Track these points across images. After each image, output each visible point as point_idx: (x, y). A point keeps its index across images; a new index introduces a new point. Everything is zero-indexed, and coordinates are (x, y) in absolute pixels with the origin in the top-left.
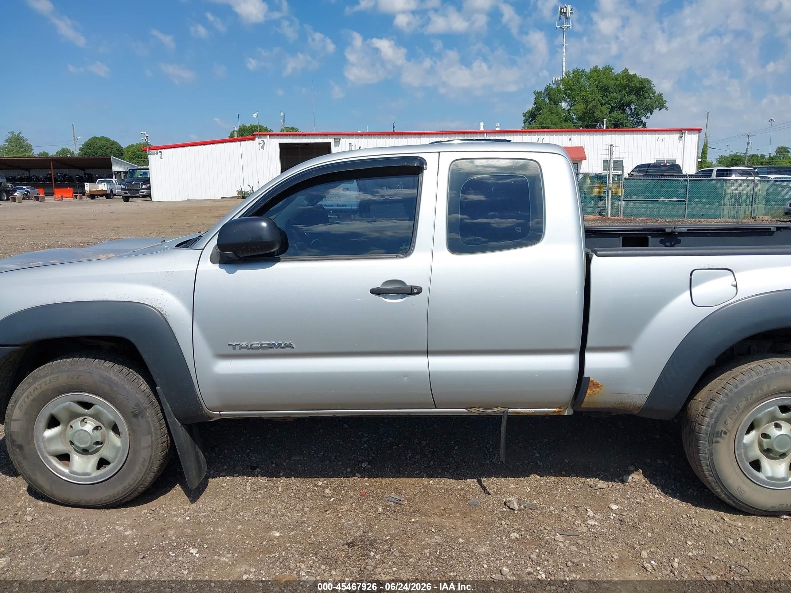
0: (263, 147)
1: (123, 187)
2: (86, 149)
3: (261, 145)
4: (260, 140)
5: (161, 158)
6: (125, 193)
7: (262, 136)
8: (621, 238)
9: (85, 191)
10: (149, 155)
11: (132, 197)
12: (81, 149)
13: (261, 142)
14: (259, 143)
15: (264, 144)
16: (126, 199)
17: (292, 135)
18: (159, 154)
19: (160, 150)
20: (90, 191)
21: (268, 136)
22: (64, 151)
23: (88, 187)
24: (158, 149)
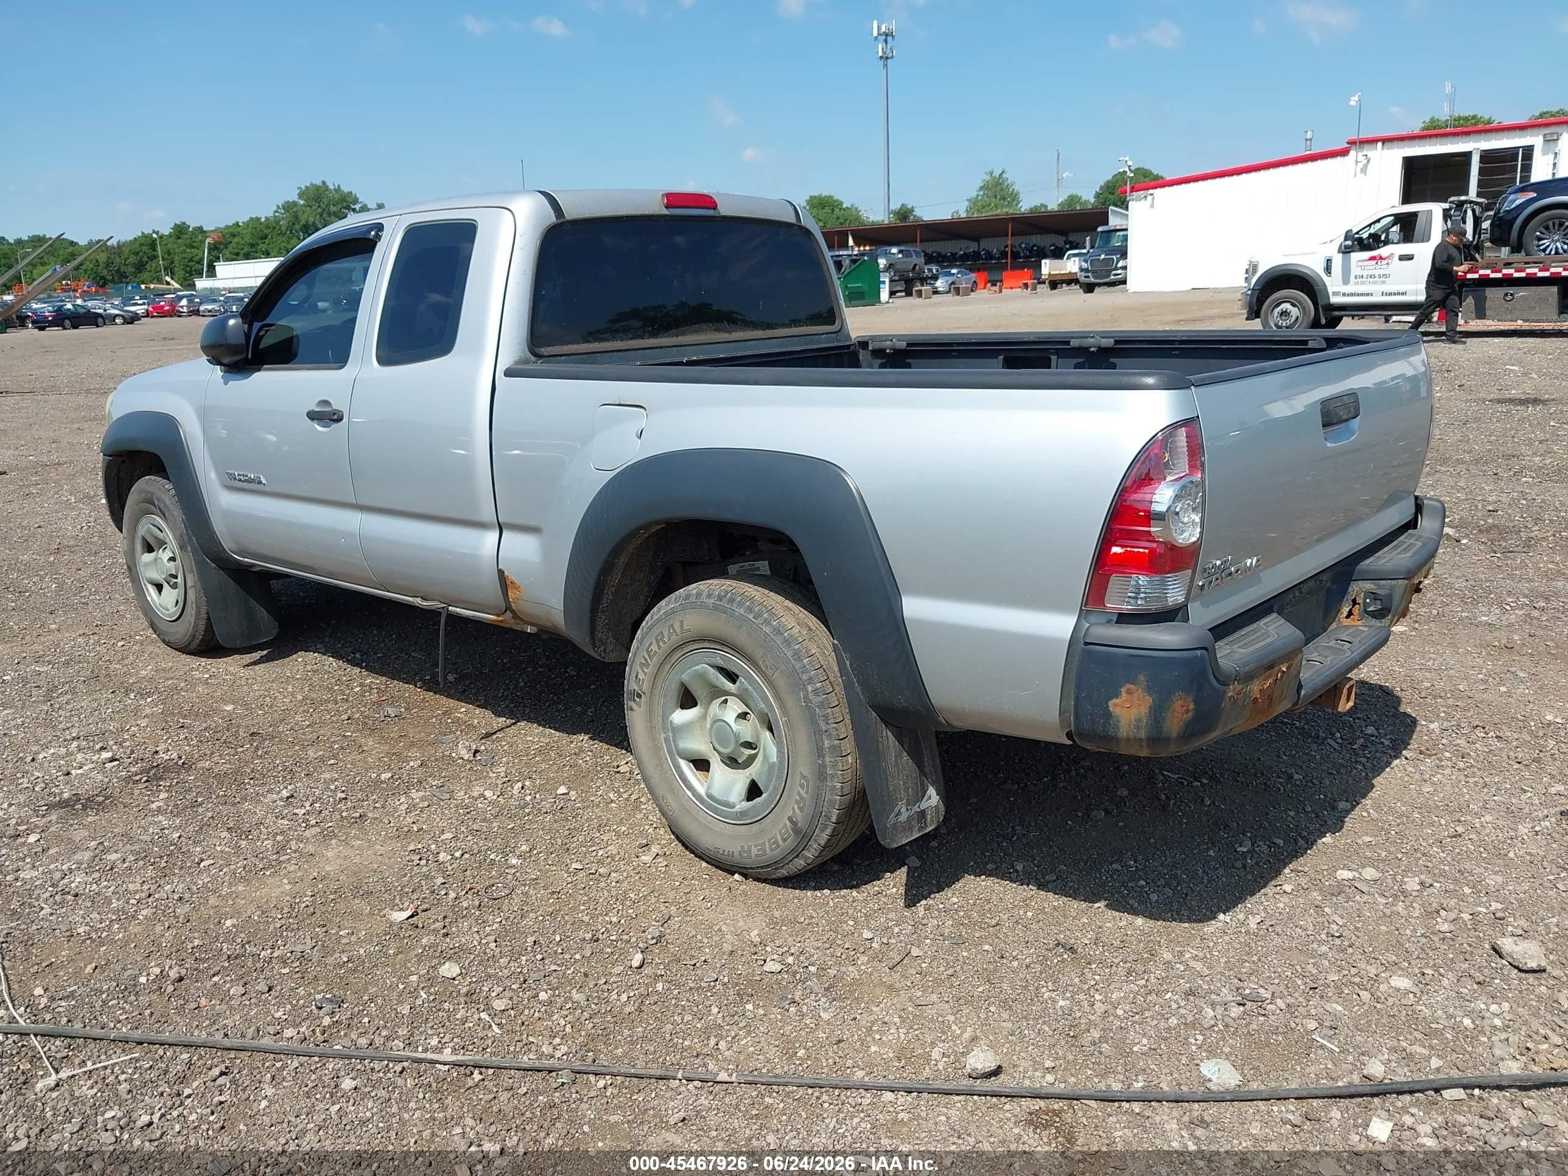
0: (1364, 170)
1: (1085, 265)
2: (1106, 194)
3: (1360, 165)
4: (1360, 154)
5: (1152, 206)
6: (1086, 277)
7: (1366, 146)
8: (1001, 357)
9: (1041, 275)
10: (1130, 203)
11: (1100, 285)
12: (1097, 195)
13: (1360, 158)
14: (1357, 162)
15: (1368, 161)
16: (1089, 288)
17: (1437, 136)
18: (1150, 198)
19: (1150, 191)
20: (1050, 275)
21: (1380, 144)
22: (1073, 199)
23: (1048, 267)
24: (1148, 189)
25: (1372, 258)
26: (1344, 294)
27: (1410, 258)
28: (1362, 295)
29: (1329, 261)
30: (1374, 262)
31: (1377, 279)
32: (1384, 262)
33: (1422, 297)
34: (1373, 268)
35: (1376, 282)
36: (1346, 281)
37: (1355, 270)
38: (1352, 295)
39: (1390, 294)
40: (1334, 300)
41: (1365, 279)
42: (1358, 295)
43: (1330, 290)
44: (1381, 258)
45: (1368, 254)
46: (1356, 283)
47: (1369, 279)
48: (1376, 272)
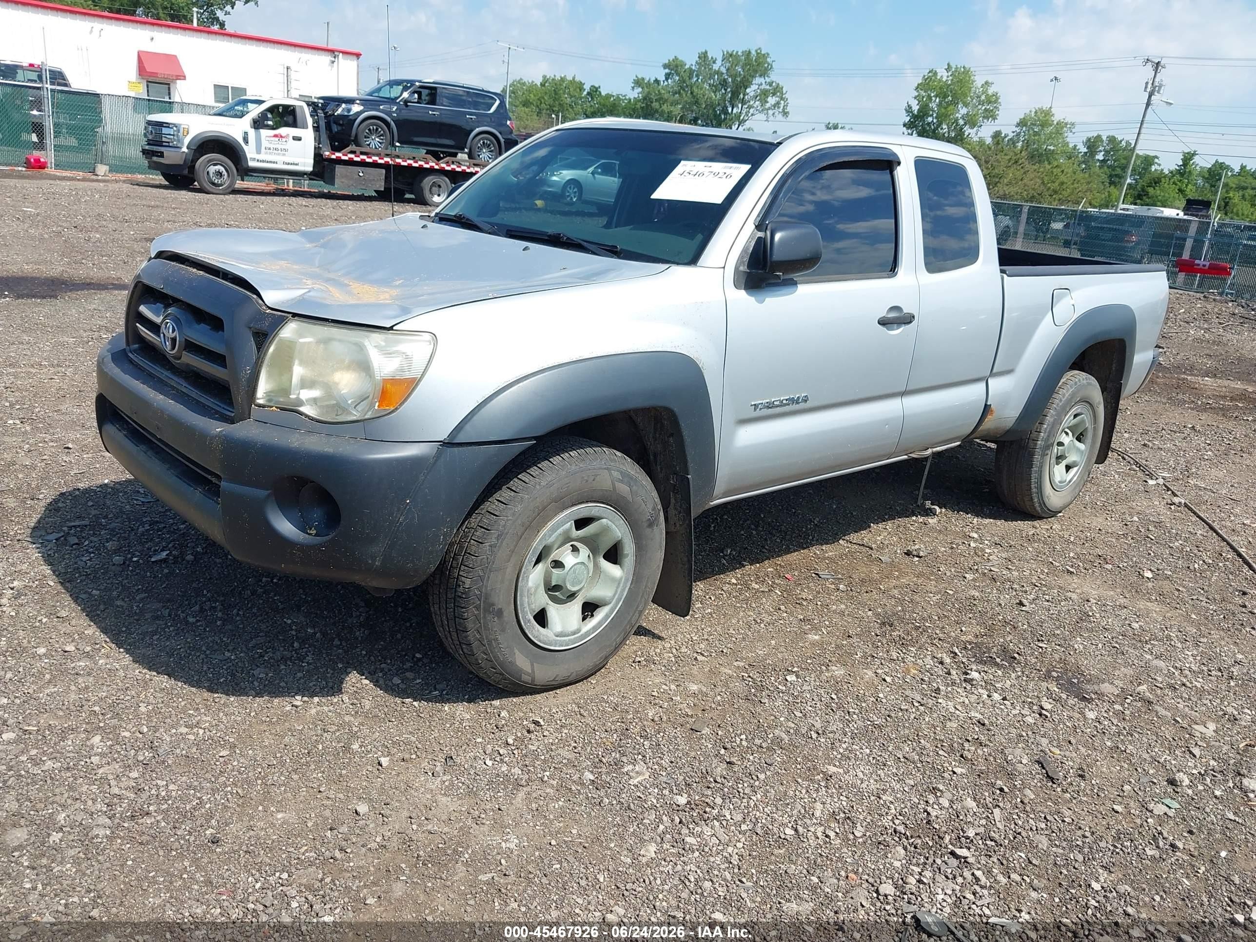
25: (276, 136)
26: (258, 161)
27: (299, 139)
28: (271, 162)
29: (246, 133)
30: (277, 139)
31: (279, 151)
32: (284, 140)
33: (310, 169)
34: (276, 143)
35: (279, 154)
36: (259, 151)
37: (265, 144)
38: (264, 161)
39: (289, 164)
40: (251, 164)
41: (271, 151)
42: (268, 162)
43: (249, 156)
44: (281, 137)
45: (272, 132)
46: (266, 153)
47: (275, 151)
48: (280, 147)
